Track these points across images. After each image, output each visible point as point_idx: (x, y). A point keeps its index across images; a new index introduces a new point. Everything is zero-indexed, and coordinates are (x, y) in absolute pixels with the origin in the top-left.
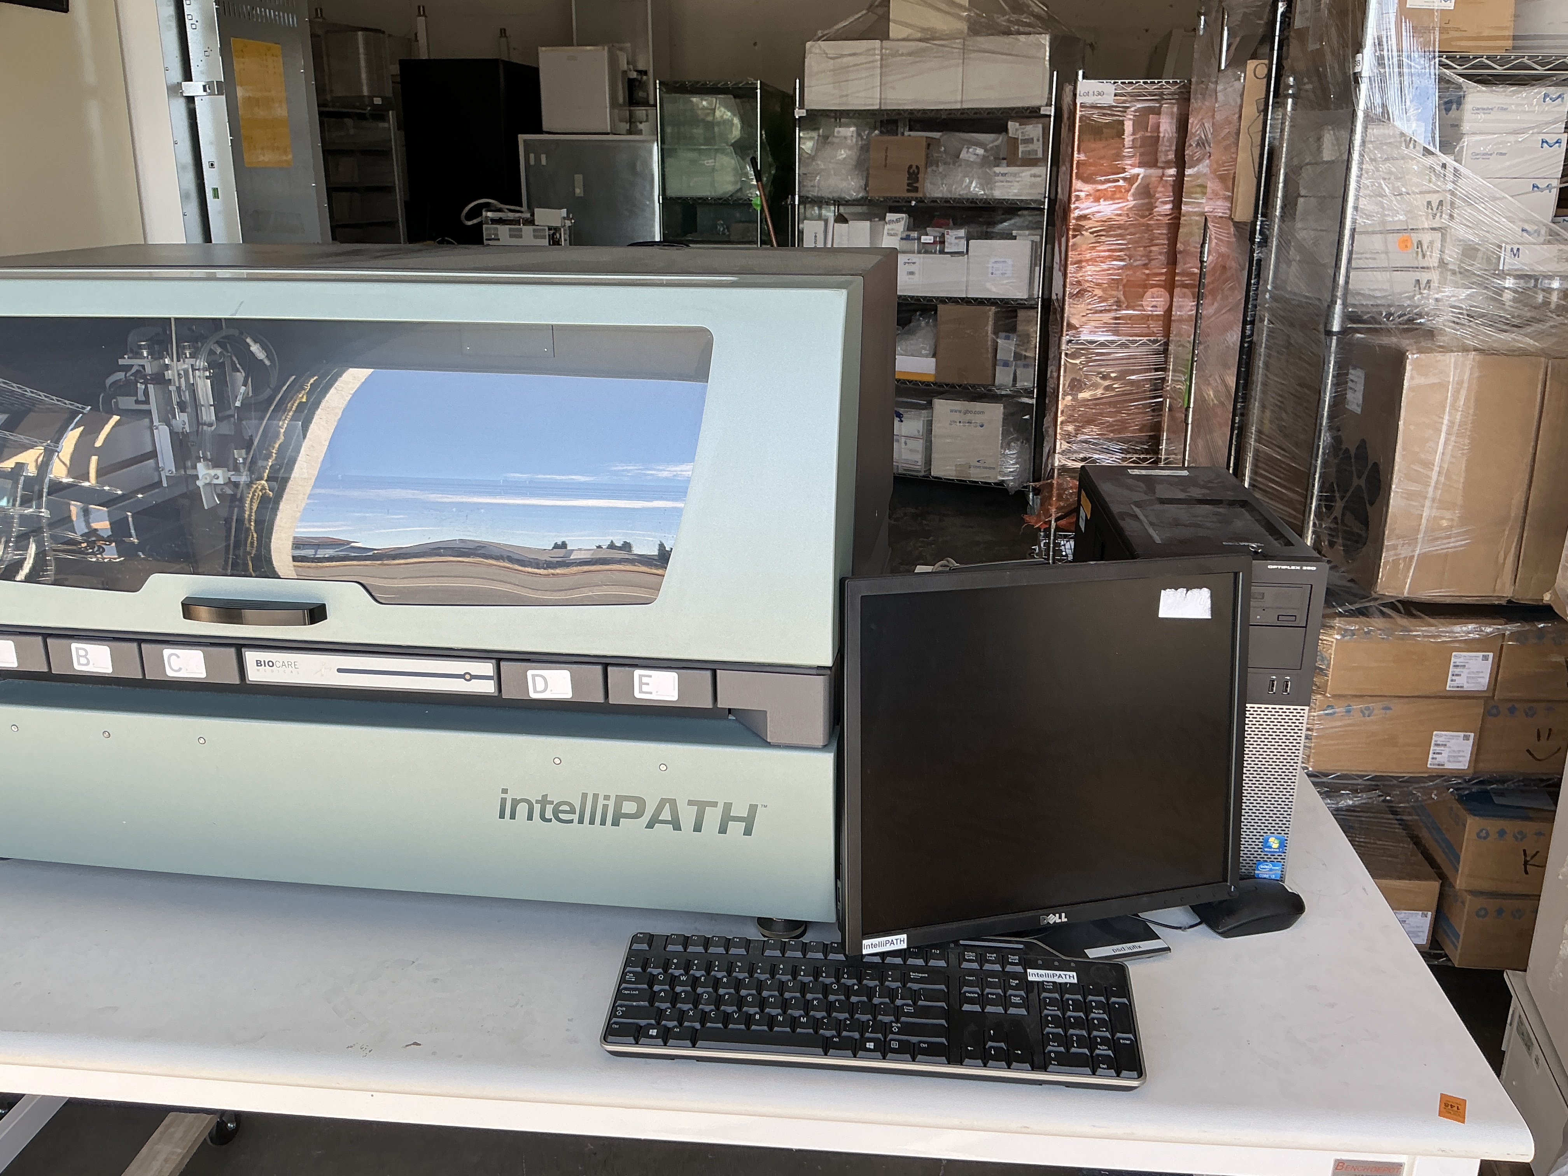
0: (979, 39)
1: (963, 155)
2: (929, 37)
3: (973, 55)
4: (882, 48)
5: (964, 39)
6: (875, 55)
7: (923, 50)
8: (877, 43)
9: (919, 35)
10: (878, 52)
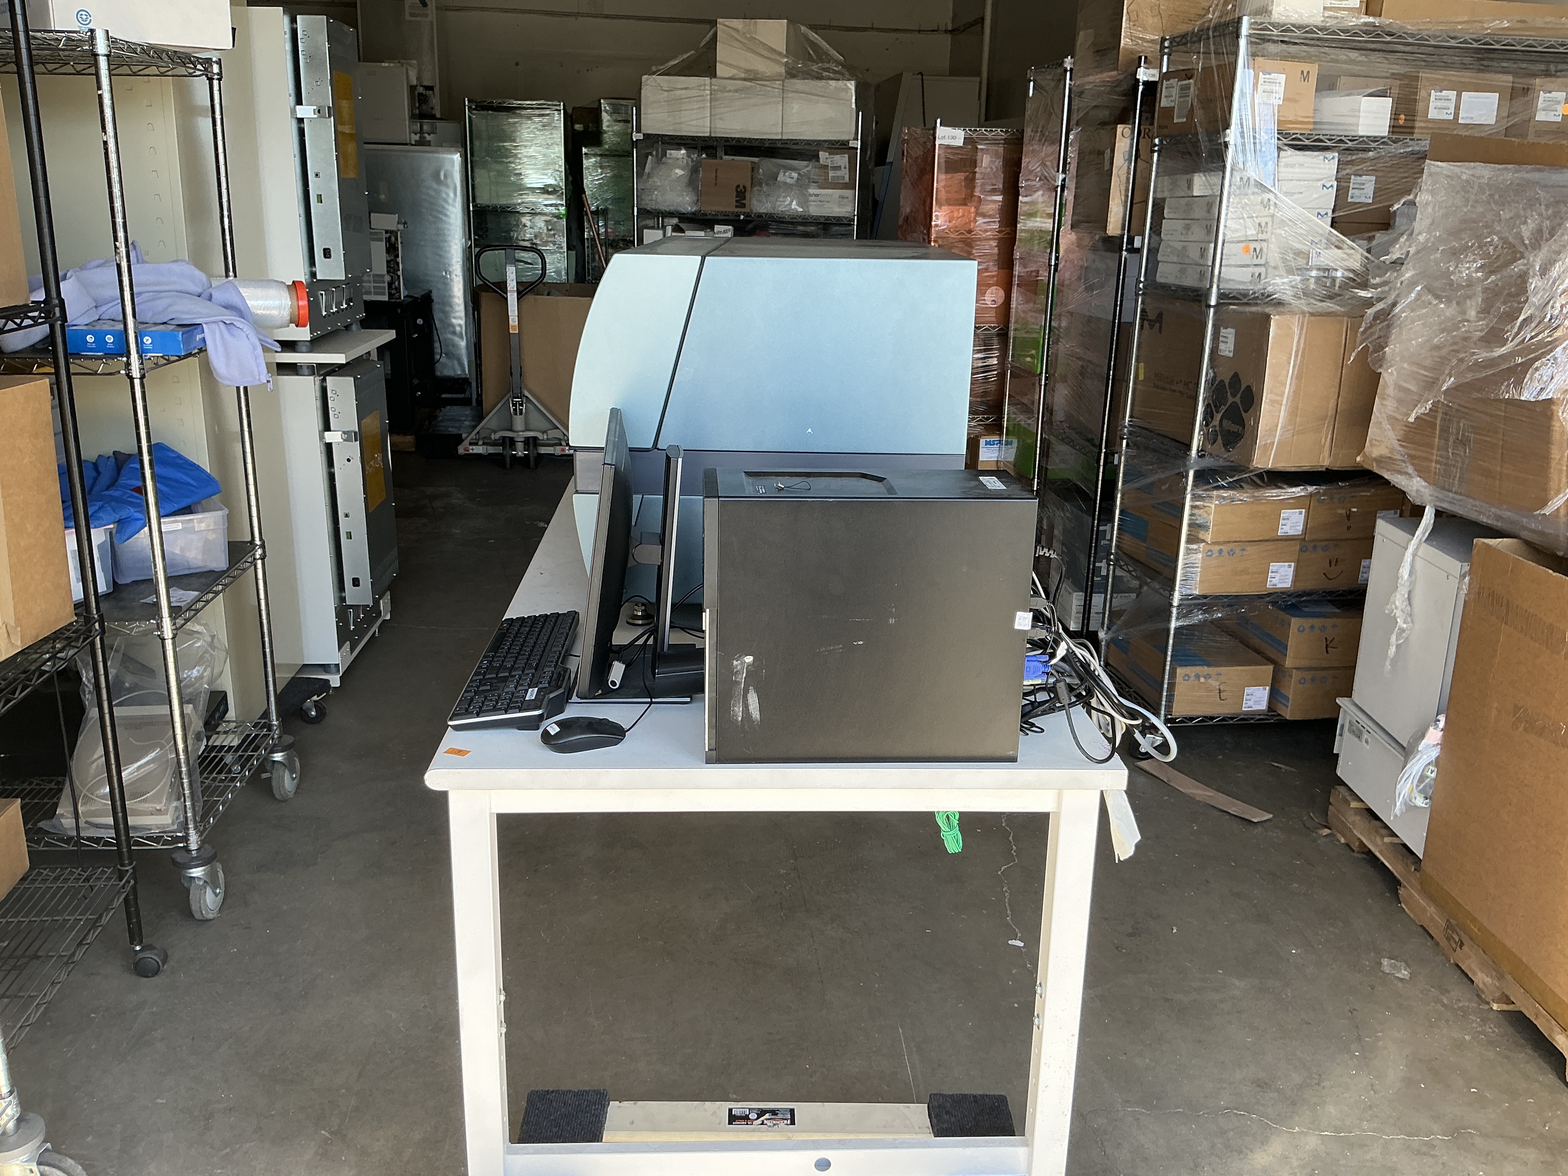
0: (794, 81)
1: (781, 178)
2: (753, 77)
3: (790, 95)
4: (711, 85)
5: (783, 81)
6: (704, 90)
7: (748, 88)
8: (707, 80)
9: (743, 75)
10: (708, 87)
